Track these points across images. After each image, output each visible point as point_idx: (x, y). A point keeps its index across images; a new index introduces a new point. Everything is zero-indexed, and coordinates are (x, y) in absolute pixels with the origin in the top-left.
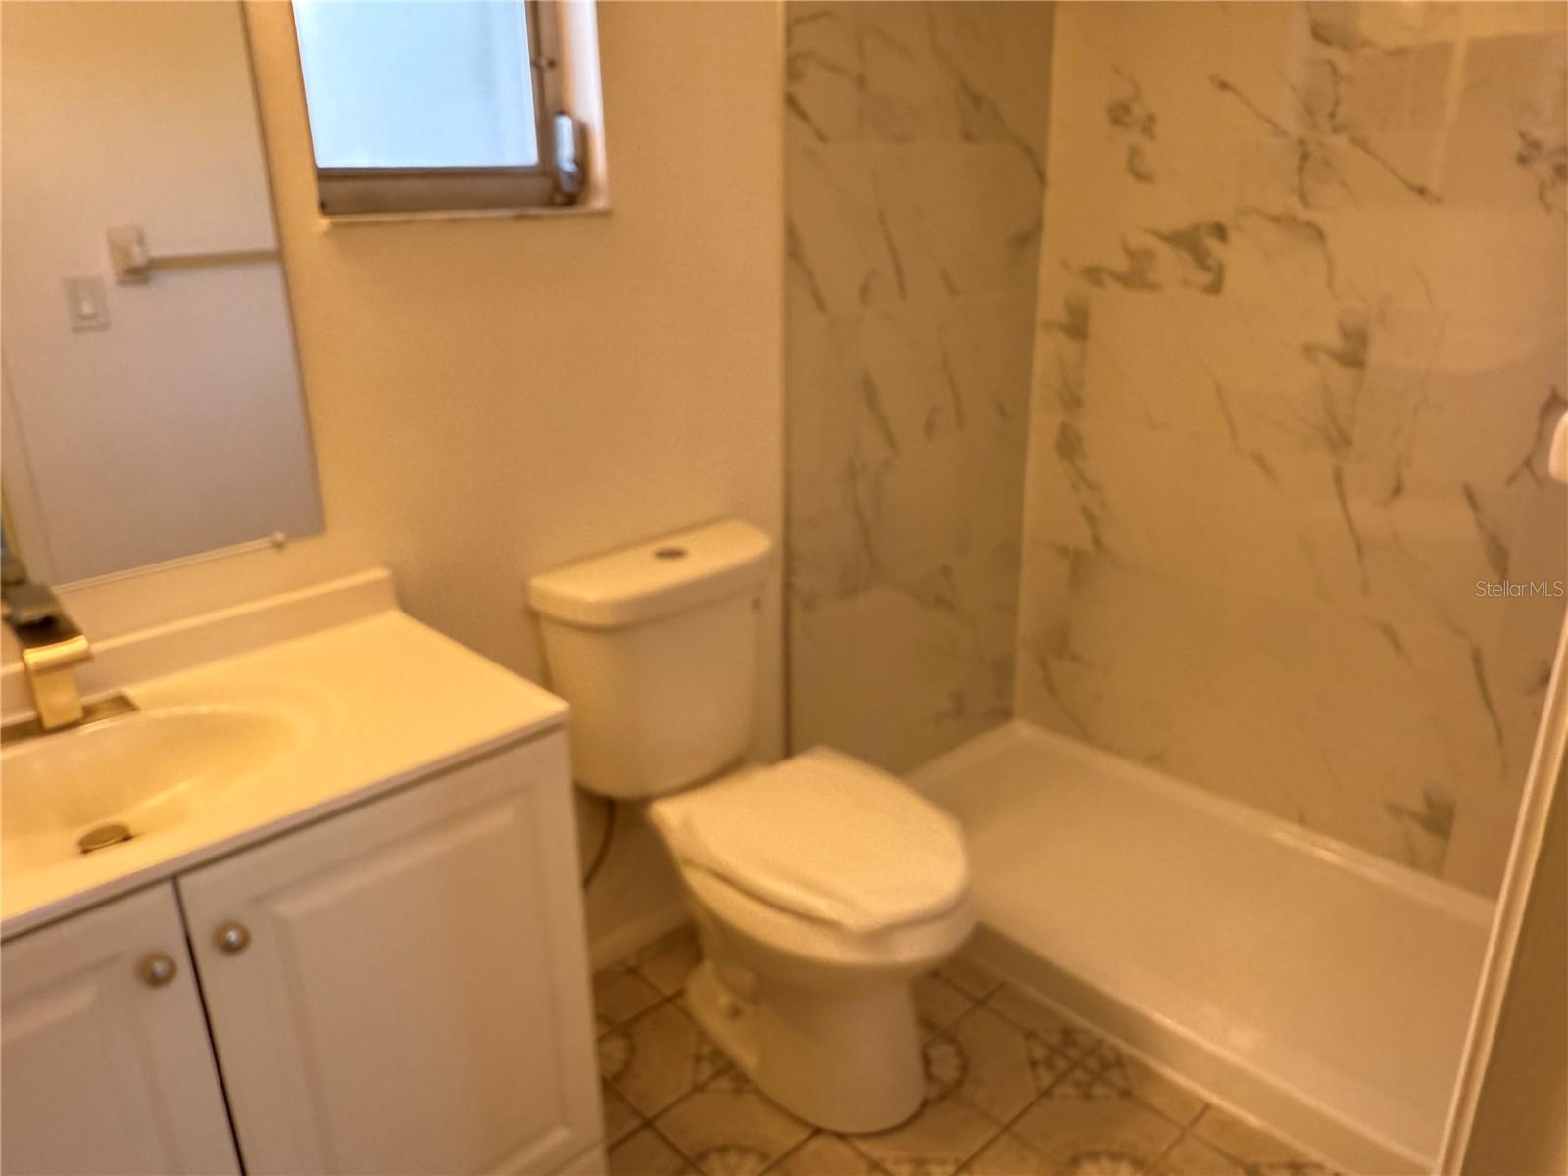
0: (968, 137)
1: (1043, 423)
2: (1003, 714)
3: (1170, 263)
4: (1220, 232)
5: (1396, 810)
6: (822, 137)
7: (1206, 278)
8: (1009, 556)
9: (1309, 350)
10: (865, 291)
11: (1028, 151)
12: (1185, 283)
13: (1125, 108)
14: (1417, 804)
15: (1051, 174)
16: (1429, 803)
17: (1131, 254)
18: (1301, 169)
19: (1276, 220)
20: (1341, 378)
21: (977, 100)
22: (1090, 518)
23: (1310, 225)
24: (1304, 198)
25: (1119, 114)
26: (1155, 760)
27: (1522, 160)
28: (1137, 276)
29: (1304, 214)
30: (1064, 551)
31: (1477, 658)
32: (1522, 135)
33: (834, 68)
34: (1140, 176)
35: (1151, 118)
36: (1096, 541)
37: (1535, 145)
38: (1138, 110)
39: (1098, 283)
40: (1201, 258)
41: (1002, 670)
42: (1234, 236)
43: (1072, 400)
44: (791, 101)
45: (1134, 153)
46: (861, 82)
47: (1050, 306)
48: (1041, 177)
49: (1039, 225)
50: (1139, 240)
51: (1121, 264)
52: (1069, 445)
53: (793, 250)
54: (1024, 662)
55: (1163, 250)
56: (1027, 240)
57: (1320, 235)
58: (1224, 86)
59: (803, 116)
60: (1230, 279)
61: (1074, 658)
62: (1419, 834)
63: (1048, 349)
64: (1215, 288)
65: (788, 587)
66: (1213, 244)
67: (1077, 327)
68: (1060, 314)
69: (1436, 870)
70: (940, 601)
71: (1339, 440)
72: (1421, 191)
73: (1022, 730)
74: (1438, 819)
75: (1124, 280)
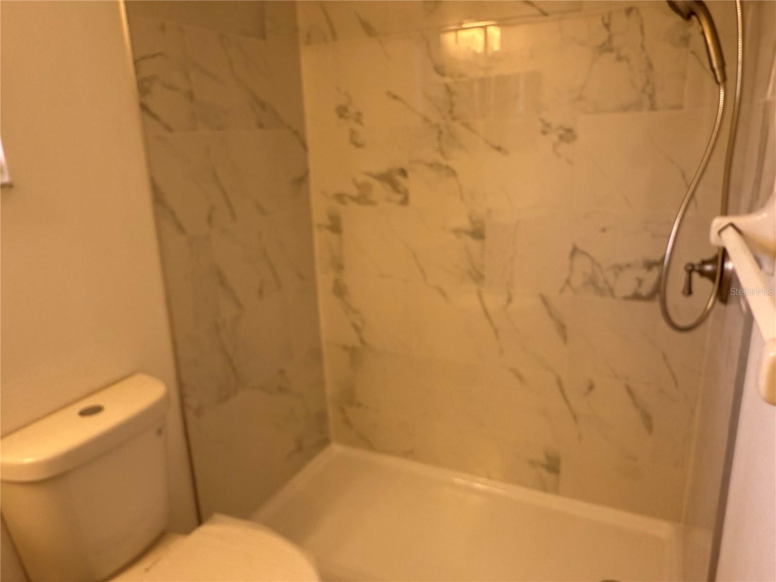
0: (261, 126)
1: (324, 281)
2: (324, 442)
3: (379, 190)
4: (403, 173)
5: (532, 463)
6: (168, 128)
7: (399, 197)
8: (316, 354)
9: (457, 231)
10: (210, 219)
11: (296, 133)
12: (389, 200)
13: (346, 110)
14: (542, 459)
15: (310, 145)
16: (548, 458)
17: (359, 186)
18: (439, 139)
19: (431, 166)
20: (474, 245)
21: (263, 106)
22: (357, 329)
23: (447, 168)
24: (443, 153)
25: (342, 112)
26: (409, 454)
27: (544, 133)
28: (363, 198)
29: (444, 162)
30: (345, 348)
31: (559, 382)
32: (542, 120)
33: (170, 87)
34: (358, 145)
35: (359, 114)
36: (362, 341)
37: (548, 125)
38: (352, 111)
39: (343, 203)
40: (395, 187)
41: (321, 418)
42: (410, 174)
43: (339, 266)
44: (144, 107)
45: (353, 133)
46: (190, 95)
47: (319, 217)
48: (304, 146)
49: (307, 173)
50: (361, 179)
51: (354, 192)
52: (340, 291)
53: (158, 198)
54: (332, 412)
55: (376, 184)
56: (301, 181)
57: (452, 173)
58: (395, 97)
59: (154, 116)
60: (412, 197)
61: (359, 405)
62: (545, 473)
63: (320, 239)
64: (405, 201)
65: (183, 406)
66: (400, 179)
67: (335, 226)
68: (326, 221)
69: (555, 490)
70: (281, 390)
71: (478, 277)
72: (499, 149)
73: (336, 449)
74: (553, 465)
75: (356, 200)
